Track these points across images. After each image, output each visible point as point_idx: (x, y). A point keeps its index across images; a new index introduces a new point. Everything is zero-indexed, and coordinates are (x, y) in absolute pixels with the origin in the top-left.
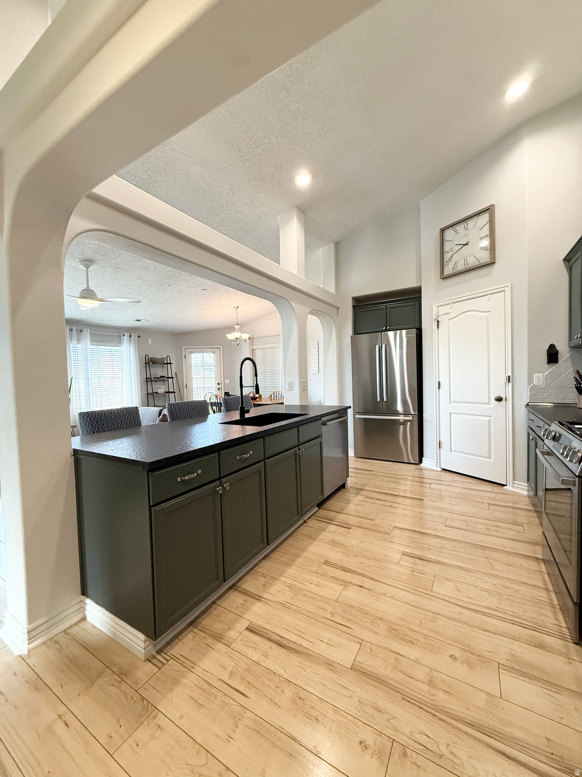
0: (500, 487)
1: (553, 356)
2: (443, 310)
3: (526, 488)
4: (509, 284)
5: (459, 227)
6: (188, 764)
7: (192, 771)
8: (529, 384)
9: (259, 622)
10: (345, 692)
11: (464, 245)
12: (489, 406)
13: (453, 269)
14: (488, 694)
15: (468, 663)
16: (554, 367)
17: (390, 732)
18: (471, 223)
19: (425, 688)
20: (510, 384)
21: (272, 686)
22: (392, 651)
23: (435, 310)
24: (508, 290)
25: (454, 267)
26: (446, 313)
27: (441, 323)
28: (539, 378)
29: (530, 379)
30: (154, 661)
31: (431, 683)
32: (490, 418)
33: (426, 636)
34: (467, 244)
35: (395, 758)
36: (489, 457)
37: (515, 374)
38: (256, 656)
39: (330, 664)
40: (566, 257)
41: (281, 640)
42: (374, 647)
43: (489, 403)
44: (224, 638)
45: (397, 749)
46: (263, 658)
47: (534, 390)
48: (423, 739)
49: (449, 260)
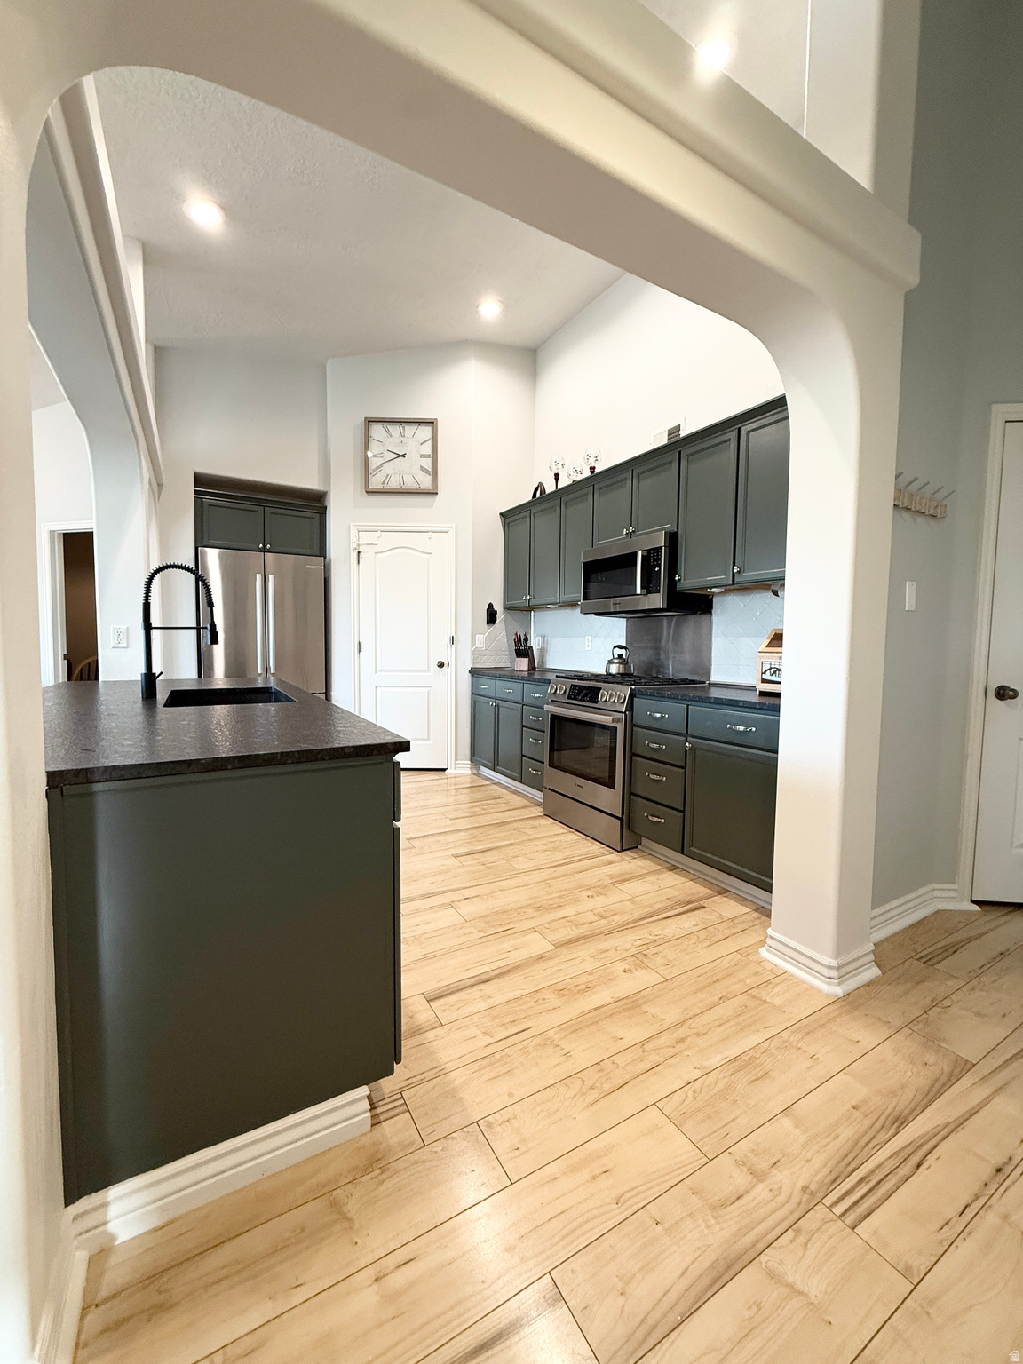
0: (442, 773)
1: (492, 617)
2: (366, 538)
3: (469, 766)
4: (454, 526)
5: (393, 427)
6: (574, 1097)
7: (584, 1094)
8: (472, 646)
9: (431, 986)
10: (577, 962)
11: (400, 456)
12: (428, 674)
13: (383, 483)
14: (628, 900)
15: (599, 894)
16: (492, 628)
17: (626, 955)
18: (409, 430)
19: (603, 921)
20: (454, 646)
21: (533, 1004)
22: (559, 919)
23: (354, 534)
24: (452, 532)
25: (384, 481)
26: (372, 544)
27: (362, 555)
28: (480, 639)
29: (473, 643)
30: (382, 1118)
31: (602, 917)
32: (428, 689)
33: (561, 897)
34: (403, 456)
35: (645, 960)
36: (428, 739)
37: (458, 634)
38: (483, 1005)
39: (540, 958)
40: (504, 512)
41: (477, 978)
42: (547, 926)
43: (428, 670)
44: (422, 1026)
45: (639, 956)
46: (491, 1000)
47: (477, 654)
48: (639, 942)
49: (378, 468)
